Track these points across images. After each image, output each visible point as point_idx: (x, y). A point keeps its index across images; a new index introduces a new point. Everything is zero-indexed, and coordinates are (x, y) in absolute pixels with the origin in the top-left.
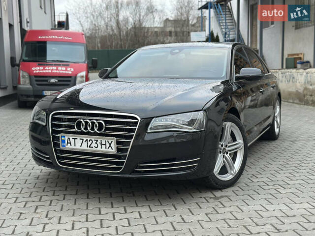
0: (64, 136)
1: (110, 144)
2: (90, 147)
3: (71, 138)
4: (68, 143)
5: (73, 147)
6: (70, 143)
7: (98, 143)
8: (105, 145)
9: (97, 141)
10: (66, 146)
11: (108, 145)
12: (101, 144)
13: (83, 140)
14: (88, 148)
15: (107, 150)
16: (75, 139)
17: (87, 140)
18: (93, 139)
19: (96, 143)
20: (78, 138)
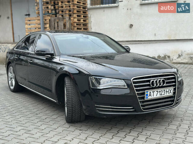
0: (148, 92)
1: (170, 91)
2: (161, 95)
3: (151, 92)
4: (149, 95)
5: (152, 97)
6: (151, 95)
7: (165, 92)
8: (168, 92)
9: (165, 90)
10: (148, 98)
11: (169, 91)
12: (166, 92)
13: (158, 91)
14: (161, 96)
15: (169, 94)
16: (153, 92)
17: (160, 91)
18: (163, 90)
19: (164, 92)
20: (155, 91)
